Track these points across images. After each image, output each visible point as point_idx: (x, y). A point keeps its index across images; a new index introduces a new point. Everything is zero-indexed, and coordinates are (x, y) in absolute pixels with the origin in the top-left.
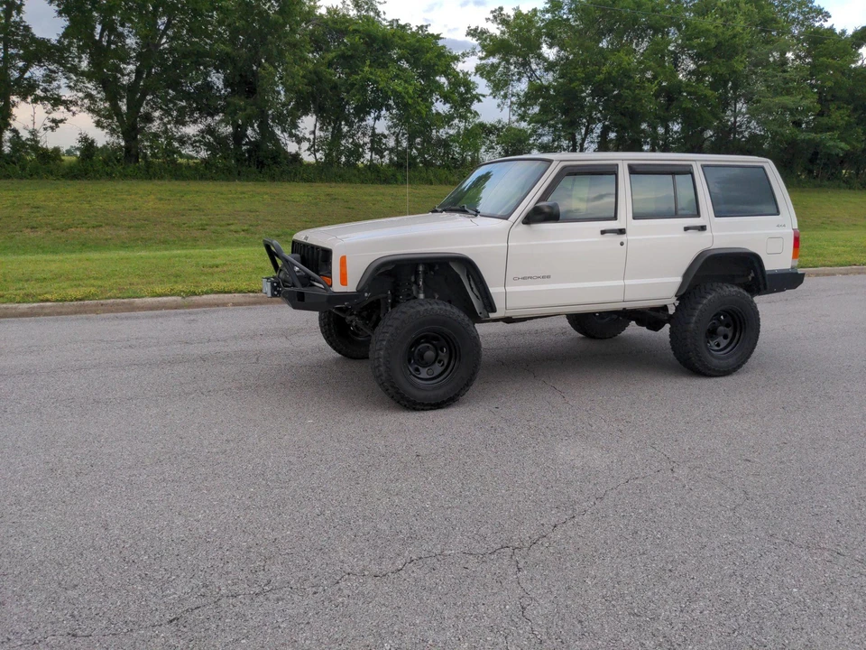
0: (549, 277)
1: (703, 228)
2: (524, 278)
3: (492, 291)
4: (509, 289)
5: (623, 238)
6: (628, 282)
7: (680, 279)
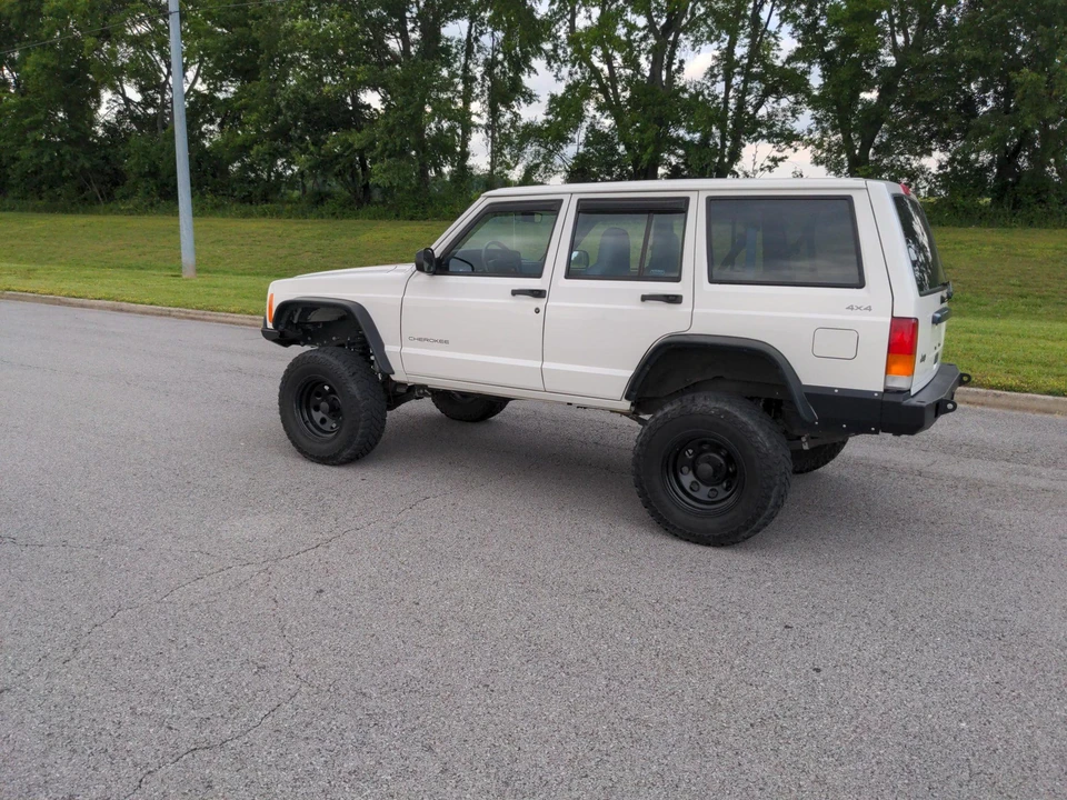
0: (446, 342)
1: (674, 299)
2: (420, 339)
3: (388, 348)
4: (405, 350)
5: (540, 303)
6: (547, 365)
7: (629, 373)
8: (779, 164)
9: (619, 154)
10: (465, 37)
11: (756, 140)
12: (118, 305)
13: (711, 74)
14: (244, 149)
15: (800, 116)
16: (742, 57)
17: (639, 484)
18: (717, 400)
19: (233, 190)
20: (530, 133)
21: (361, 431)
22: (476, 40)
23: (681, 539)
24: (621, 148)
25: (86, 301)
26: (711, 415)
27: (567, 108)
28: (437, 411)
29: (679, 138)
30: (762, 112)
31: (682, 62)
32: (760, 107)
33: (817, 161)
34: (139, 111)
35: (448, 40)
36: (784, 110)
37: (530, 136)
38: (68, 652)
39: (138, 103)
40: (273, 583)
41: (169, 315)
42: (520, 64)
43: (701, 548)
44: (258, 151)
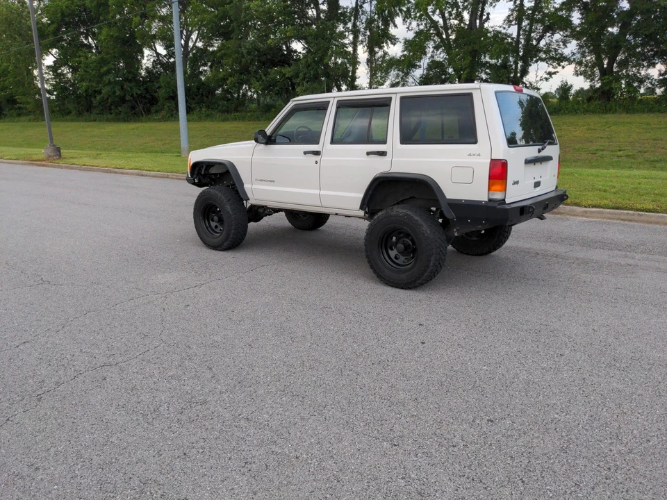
0: (274, 181)
1: (383, 154)
2: (261, 180)
3: (245, 186)
4: (254, 186)
5: (317, 158)
6: (322, 192)
7: (362, 195)
8: (553, 76)
9: (449, 74)
10: (354, 5)
11: (536, 61)
12: (140, 172)
13: (508, 21)
14: (224, 79)
15: (568, 45)
16: (528, 9)
17: (367, 257)
18: (403, 208)
19: (219, 105)
20: (393, 63)
21: (232, 231)
22: (361, 7)
23: (389, 285)
24: (450, 70)
25: (124, 171)
26: (401, 217)
27: (415, 47)
28: (290, 225)
29: (487, 62)
30: (542, 43)
31: (488, 14)
32: (541, 39)
33: (577, 73)
34: (165, 60)
35: (344, 8)
36: (557, 41)
37: (393, 65)
38: (60, 327)
39: (165, 56)
40: (166, 302)
41: (168, 177)
42: (388, 20)
43: (397, 290)
44: (232, 81)
